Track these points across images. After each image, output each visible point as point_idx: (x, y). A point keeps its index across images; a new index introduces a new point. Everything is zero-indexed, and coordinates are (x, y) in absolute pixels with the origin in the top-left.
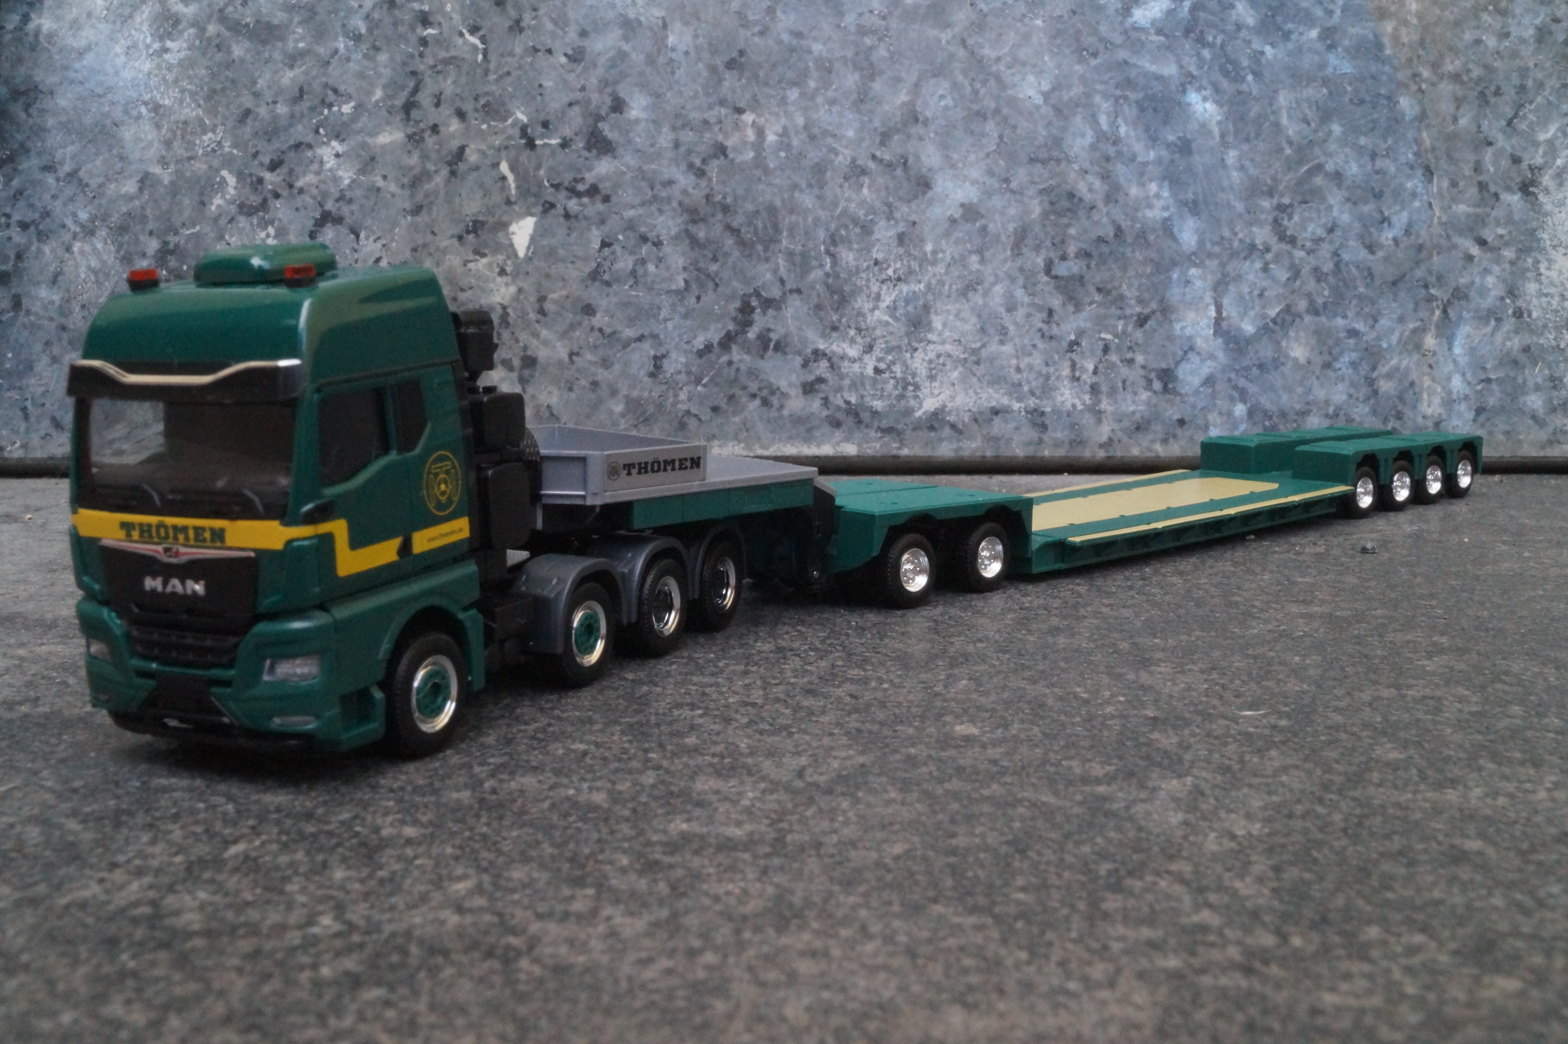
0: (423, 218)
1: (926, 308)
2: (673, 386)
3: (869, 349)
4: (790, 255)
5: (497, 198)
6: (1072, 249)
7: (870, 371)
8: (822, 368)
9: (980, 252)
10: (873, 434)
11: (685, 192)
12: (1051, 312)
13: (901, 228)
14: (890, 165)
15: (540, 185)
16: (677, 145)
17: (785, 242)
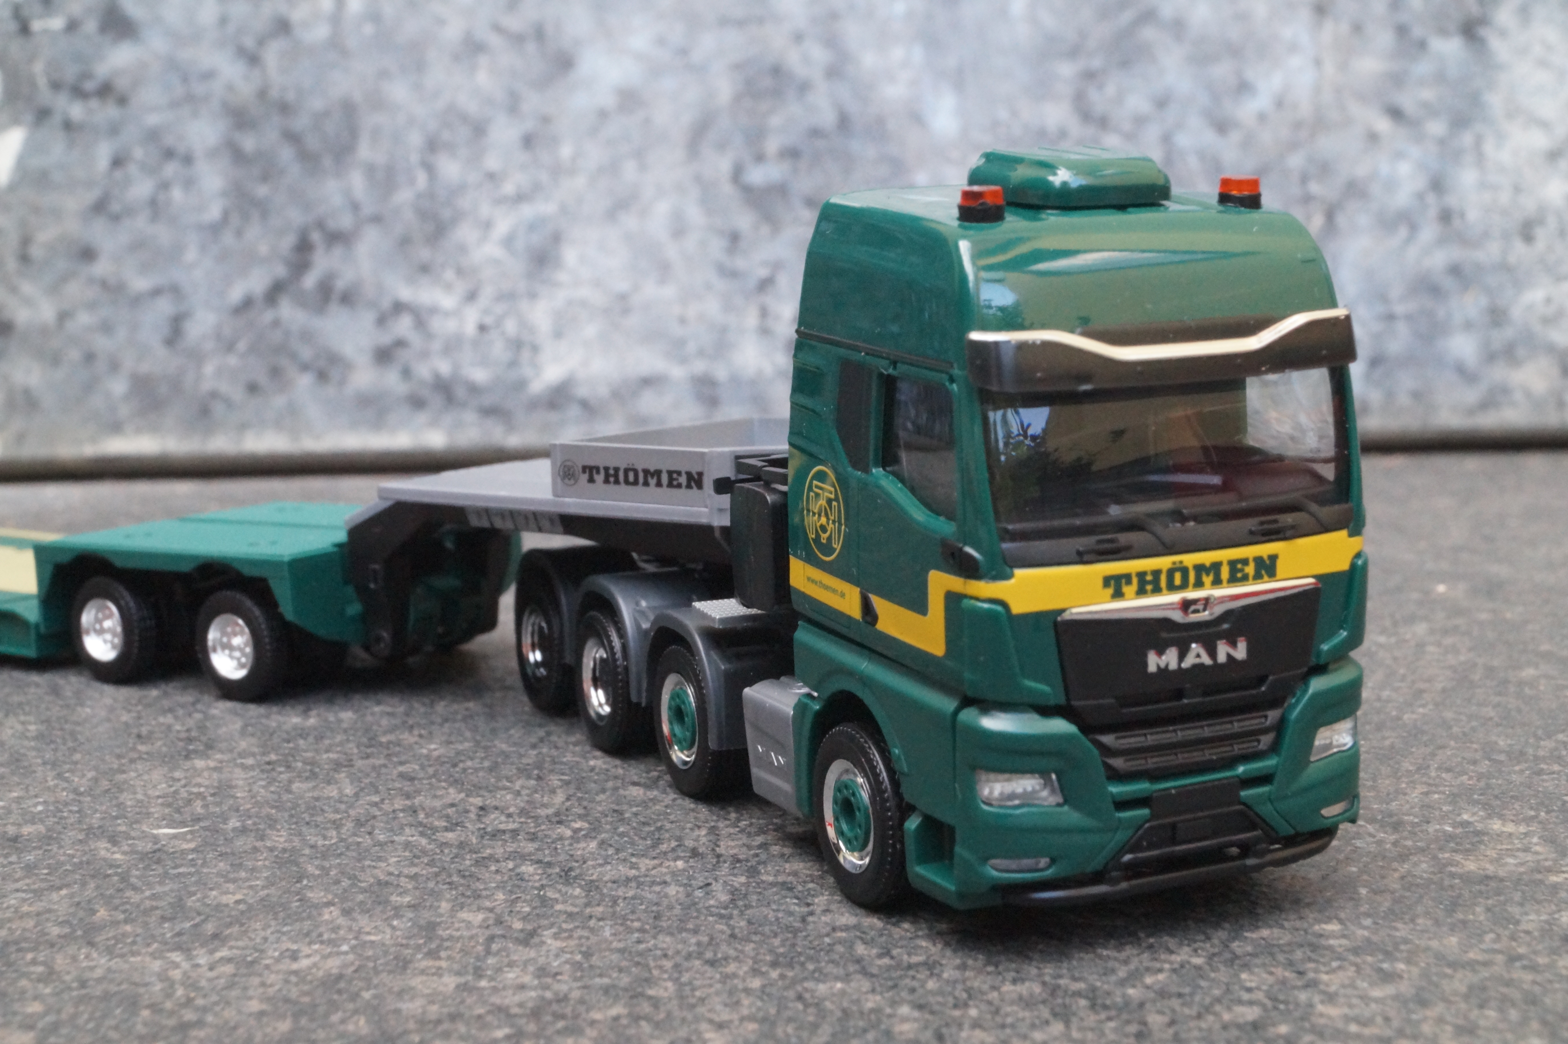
1: (557, 238)
2: (197, 357)
3: (471, 296)
4: (370, 170)
6: (772, 145)
7: (470, 328)
8: (404, 326)
9: (639, 155)
10: (470, 417)
11: (230, 88)
12: (734, 238)
13: (529, 125)
14: (517, 39)
15: (33, 85)
16: (223, 21)
17: (365, 151)
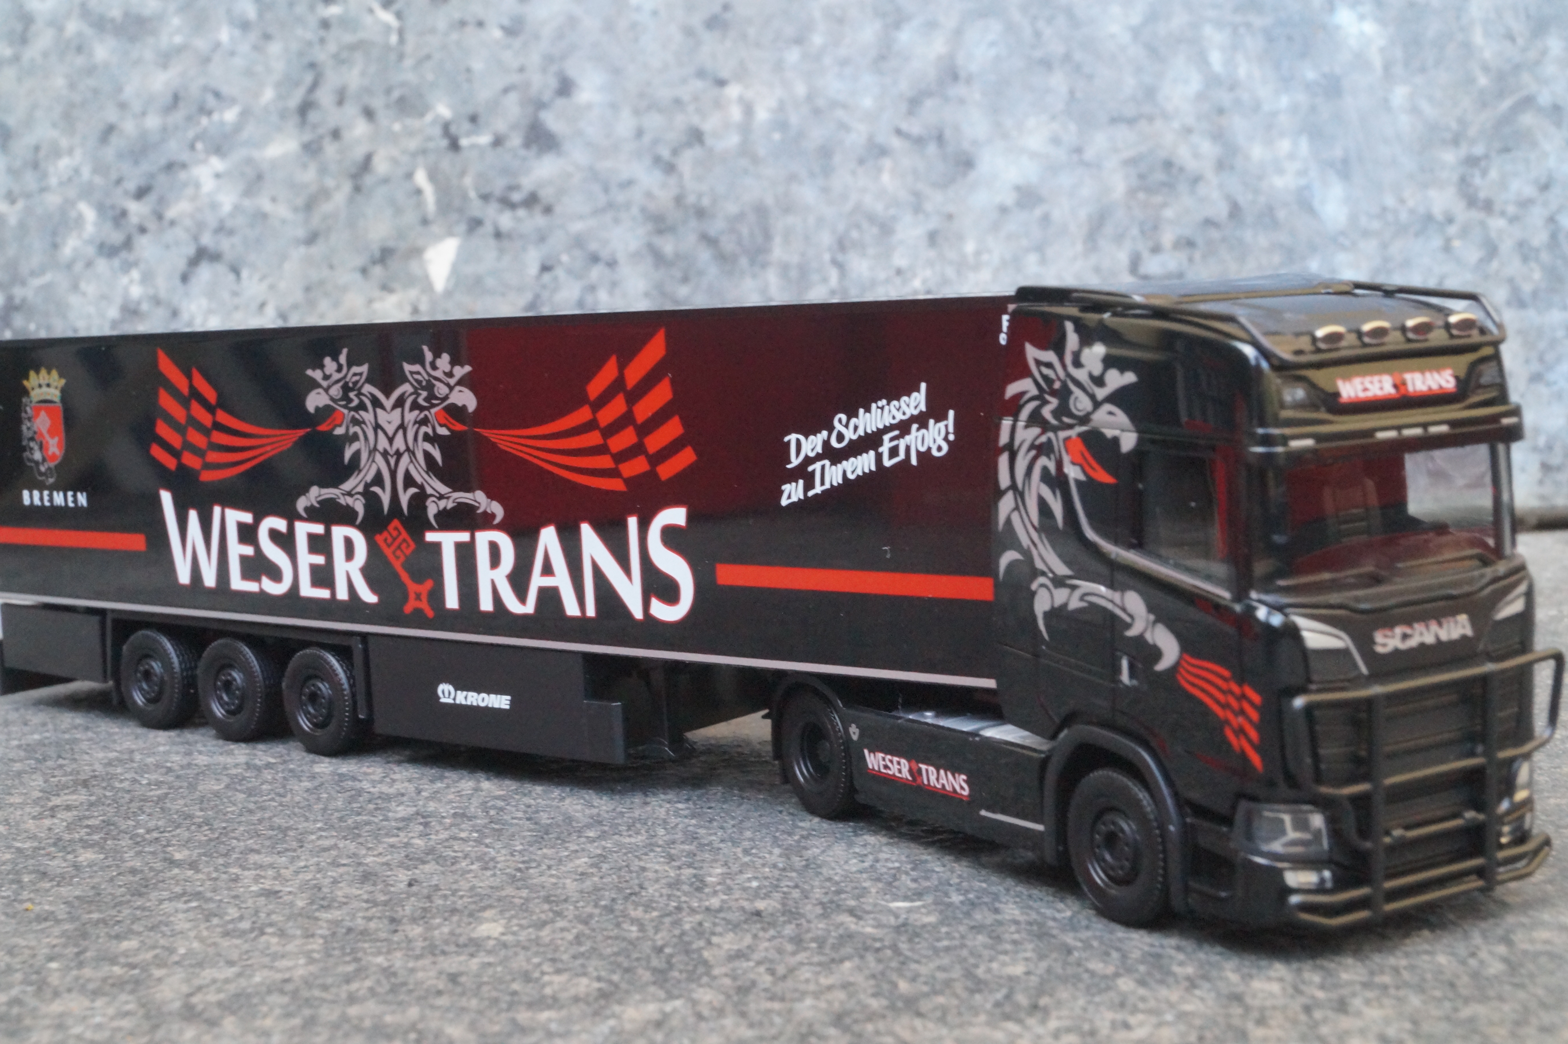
0: (318, 250)
4: (785, 268)
5: (410, 217)
6: (1167, 238)
9: (1040, 249)
11: (649, 195)
13: (933, 223)
14: (919, 142)
15: (465, 197)
16: (639, 133)
17: (778, 252)
